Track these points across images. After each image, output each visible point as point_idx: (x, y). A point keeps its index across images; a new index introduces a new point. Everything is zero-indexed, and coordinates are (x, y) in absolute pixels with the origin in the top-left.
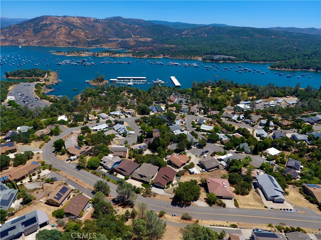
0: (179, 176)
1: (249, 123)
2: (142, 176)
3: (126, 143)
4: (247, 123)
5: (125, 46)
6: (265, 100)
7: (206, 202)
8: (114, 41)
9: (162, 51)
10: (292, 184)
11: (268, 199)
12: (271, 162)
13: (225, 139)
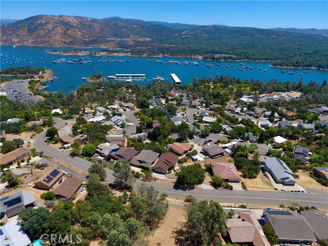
0: (181, 163)
1: (252, 115)
2: (141, 162)
3: (124, 133)
4: (250, 115)
5: (123, 46)
6: (268, 95)
7: (211, 185)
8: (112, 41)
9: (162, 51)
10: (301, 169)
11: (278, 182)
12: (278, 150)
13: (228, 129)
